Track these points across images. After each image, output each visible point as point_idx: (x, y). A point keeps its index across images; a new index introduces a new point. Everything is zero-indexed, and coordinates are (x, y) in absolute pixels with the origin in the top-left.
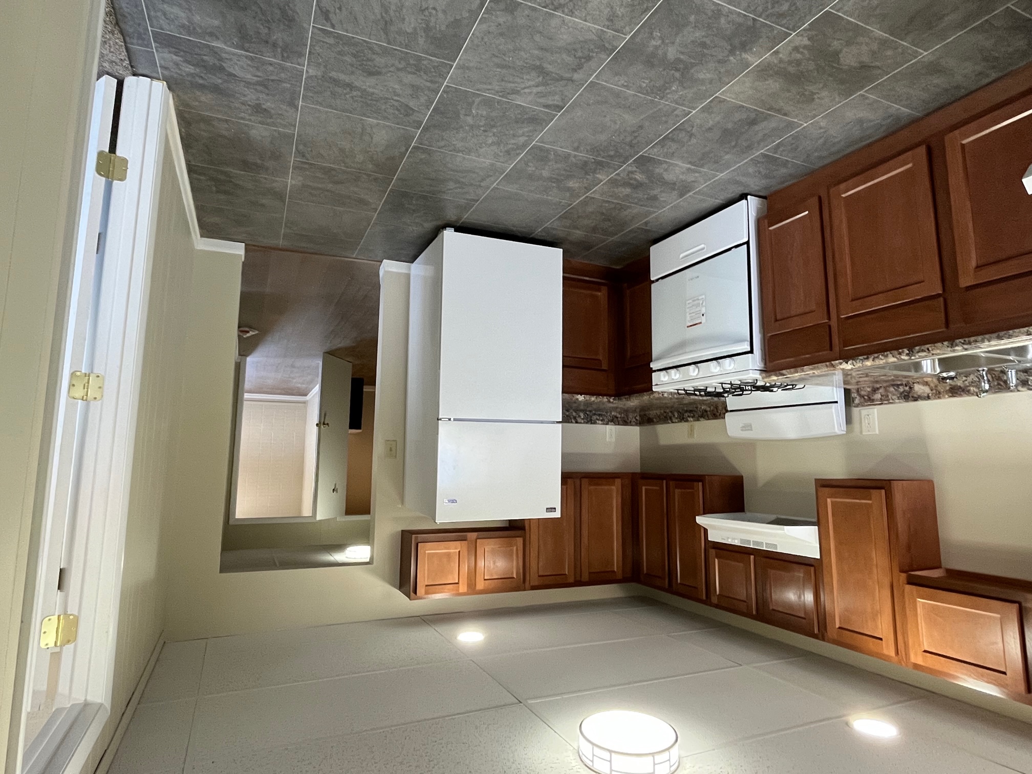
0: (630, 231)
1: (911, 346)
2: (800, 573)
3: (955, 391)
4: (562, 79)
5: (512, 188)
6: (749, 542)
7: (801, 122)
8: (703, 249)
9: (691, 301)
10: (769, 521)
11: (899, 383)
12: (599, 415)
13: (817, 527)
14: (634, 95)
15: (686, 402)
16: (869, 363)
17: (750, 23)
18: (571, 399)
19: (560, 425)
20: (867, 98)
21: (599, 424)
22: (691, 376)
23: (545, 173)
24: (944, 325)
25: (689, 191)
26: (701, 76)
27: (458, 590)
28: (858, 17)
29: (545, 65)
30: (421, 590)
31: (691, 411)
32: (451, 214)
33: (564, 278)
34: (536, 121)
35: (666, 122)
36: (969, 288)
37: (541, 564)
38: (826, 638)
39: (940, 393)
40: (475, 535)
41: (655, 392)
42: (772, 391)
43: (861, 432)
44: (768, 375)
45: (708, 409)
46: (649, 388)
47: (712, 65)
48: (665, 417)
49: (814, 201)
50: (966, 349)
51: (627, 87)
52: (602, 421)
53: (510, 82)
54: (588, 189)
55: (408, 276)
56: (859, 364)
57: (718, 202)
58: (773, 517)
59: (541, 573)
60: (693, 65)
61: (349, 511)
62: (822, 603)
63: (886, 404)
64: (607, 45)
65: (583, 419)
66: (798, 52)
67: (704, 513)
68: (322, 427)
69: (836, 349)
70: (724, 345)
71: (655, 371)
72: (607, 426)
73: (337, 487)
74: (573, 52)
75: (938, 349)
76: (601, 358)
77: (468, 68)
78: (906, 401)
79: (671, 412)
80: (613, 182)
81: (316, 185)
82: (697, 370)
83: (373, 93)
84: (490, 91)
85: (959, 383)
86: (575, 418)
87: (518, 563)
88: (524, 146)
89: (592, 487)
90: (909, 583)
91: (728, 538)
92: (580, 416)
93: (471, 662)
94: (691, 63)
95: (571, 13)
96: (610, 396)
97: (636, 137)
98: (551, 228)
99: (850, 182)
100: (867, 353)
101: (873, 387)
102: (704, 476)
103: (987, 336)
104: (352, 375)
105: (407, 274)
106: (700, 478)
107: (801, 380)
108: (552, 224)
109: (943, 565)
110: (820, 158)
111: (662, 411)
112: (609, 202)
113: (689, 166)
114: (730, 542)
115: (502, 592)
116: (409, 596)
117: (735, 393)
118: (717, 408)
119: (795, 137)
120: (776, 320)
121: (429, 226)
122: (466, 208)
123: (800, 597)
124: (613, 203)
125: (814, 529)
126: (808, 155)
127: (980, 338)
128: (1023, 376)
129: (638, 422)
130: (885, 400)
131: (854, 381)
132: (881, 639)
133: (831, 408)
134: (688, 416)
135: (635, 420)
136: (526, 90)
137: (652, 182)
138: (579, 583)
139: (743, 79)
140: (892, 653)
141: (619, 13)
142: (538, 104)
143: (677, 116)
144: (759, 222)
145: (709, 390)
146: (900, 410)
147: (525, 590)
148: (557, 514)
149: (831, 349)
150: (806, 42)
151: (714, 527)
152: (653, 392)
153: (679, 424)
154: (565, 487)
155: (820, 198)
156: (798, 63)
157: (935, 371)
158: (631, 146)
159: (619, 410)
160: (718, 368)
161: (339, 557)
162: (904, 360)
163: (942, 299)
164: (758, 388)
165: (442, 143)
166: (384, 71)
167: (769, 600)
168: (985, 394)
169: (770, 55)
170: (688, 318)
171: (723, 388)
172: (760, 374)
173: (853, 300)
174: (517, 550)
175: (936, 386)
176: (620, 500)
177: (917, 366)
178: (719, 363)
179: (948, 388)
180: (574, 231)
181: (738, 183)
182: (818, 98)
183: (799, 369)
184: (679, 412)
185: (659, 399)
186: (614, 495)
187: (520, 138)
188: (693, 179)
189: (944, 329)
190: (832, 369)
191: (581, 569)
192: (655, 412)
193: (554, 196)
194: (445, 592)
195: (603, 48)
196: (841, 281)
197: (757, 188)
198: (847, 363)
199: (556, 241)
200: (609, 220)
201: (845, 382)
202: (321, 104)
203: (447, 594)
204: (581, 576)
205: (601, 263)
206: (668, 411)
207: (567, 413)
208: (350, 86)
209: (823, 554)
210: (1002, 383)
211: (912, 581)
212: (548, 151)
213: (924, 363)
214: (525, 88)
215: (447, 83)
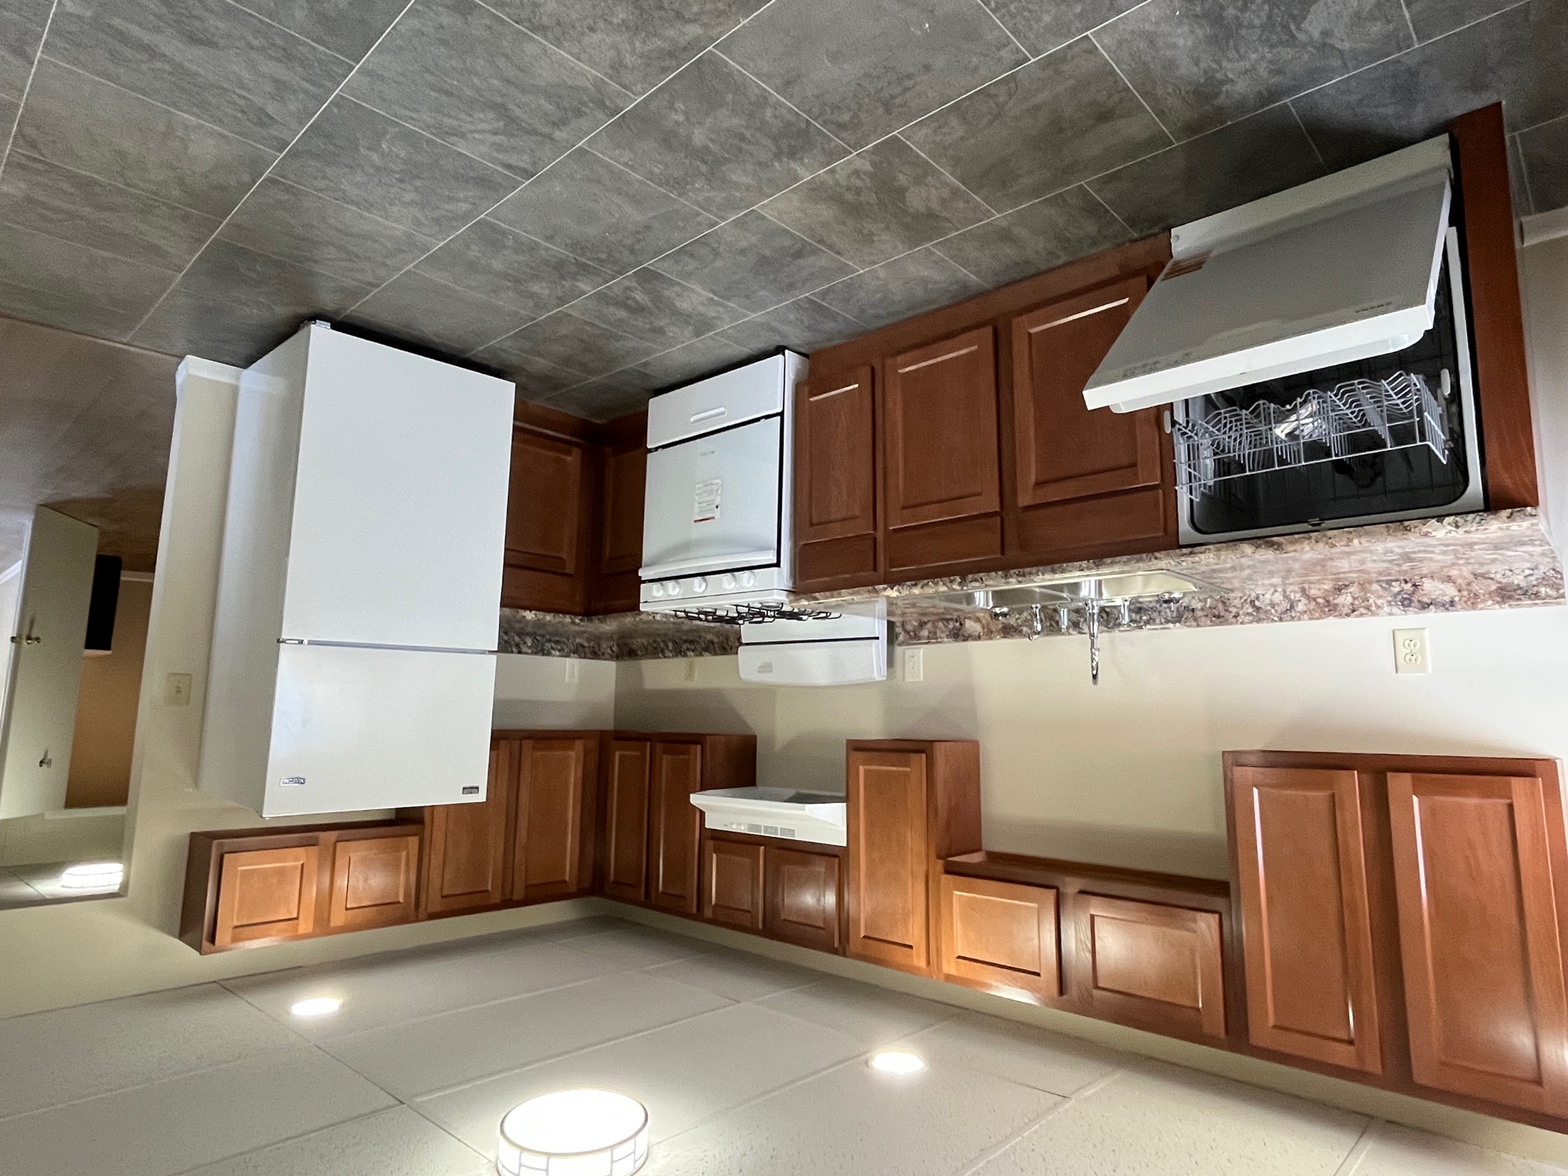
0: (623, 372)
1: (964, 572)
2: (820, 867)
3: (1008, 631)
4: (533, 132)
5: (440, 278)
6: (758, 828)
7: (856, 267)
8: (723, 413)
9: (701, 485)
10: (785, 798)
11: (949, 617)
12: (557, 642)
13: (845, 804)
14: (641, 182)
15: (685, 628)
16: (916, 591)
17: (803, 126)
18: (515, 617)
19: (494, 657)
20: (932, 254)
21: (554, 656)
22: (696, 593)
23: (497, 265)
24: (999, 551)
25: (709, 330)
26: (735, 178)
27: (297, 930)
28: (929, 154)
29: (511, 107)
30: (223, 936)
31: (691, 642)
32: (328, 301)
33: (515, 428)
34: (488, 184)
35: (684, 228)
36: (1027, 508)
37: (447, 876)
38: (848, 953)
39: (992, 632)
40: (333, 835)
41: (643, 612)
42: (801, 619)
43: (903, 678)
44: (798, 597)
45: (715, 640)
46: (634, 607)
47: (749, 167)
48: (655, 648)
49: (865, 372)
50: (1020, 582)
51: (632, 168)
52: (559, 651)
53: (450, 117)
54: (562, 301)
55: (235, 391)
56: (905, 592)
57: (745, 351)
58: (791, 792)
59: (445, 892)
60: (727, 161)
61: (75, 798)
62: (846, 907)
63: (933, 643)
64: (607, 103)
65: (530, 647)
66: (858, 177)
67: (701, 791)
68: (24, 643)
69: (881, 569)
70: (741, 552)
71: (644, 582)
72: (568, 659)
73: (49, 757)
74: (556, 99)
75: (992, 579)
76: (565, 556)
77: (382, 79)
78: (956, 641)
79: (664, 642)
80: (601, 298)
81: (56, 203)
82: (704, 585)
83: (196, 74)
84: (417, 123)
85: (1012, 621)
86: (517, 645)
87: (407, 880)
88: (465, 217)
89: (538, 754)
90: (948, 872)
91: (732, 824)
92: (525, 643)
93: (316, 1049)
94: (724, 157)
95: (558, 43)
96: (576, 614)
97: (639, 241)
98: (500, 348)
99: (909, 356)
100: (916, 578)
101: (920, 621)
102: (704, 735)
103: (1041, 568)
104: (98, 551)
105: (231, 385)
106: (697, 739)
107: (838, 606)
108: (501, 343)
109: (984, 848)
110: (877, 317)
111: (651, 640)
112: (593, 325)
113: (711, 295)
114: (734, 828)
115: (376, 928)
116: (198, 948)
117: (755, 620)
118: (727, 639)
119: (848, 286)
120: (812, 525)
121: (283, 311)
122: (355, 294)
123: (819, 900)
124: (598, 327)
125: (841, 808)
126: (863, 312)
127: (1034, 570)
128: (1074, 617)
129: (615, 655)
130: (933, 638)
131: (899, 612)
132: (911, 947)
133: (871, 645)
134: (688, 649)
135: (610, 652)
136: (476, 136)
137: (658, 308)
138: (508, 903)
139: (791, 195)
140: (923, 963)
141: (628, 62)
142: (493, 160)
143: (699, 224)
144: (798, 387)
145: (718, 613)
146: (948, 649)
147: (417, 920)
148: (481, 797)
149: (875, 569)
150: (868, 167)
151: (713, 809)
152: (640, 613)
153: (675, 660)
154: (495, 753)
155: (873, 369)
156: (858, 191)
157: (988, 605)
158: (632, 251)
159: (586, 635)
160: (733, 584)
161: (46, 887)
162: (955, 590)
163: (999, 518)
164: (783, 615)
165: (322, 184)
166: (222, 42)
167: (781, 907)
168: (1037, 636)
169: (825, 172)
170: (697, 511)
171: (738, 613)
172: (787, 596)
173: (904, 508)
174: (408, 855)
175: (988, 624)
176: (580, 774)
177: (970, 598)
178: (733, 576)
179: (1000, 626)
180: (536, 359)
181: (773, 330)
182: (879, 241)
183: (835, 593)
184: (675, 641)
185: (648, 622)
186: (573, 765)
187: (462, 204)
188: (716, 315)
189: (1000, 556)
190: (875, 595)
191: (513, 880)
192: (639, 640)
193: (507, 301)
194: (271, 935)
195: (600, 104)
196: (891, 482)
197: (799, 342)
198: (892, 589)
199: (506, 370)
200: (591, 351)
201: (890, 613)
202: (85, 66)
203: (274, 938)
204: (512, 892)
205: (574, 411)
206: (659, 640)
207: (506, 638)
208: (152, 52)
209: (851, 840)
210: (1054, 625)
211: (952, 870)
212: (504, 233)
213: (977, 595)
214: (474, 131)
215: (340, 91)
